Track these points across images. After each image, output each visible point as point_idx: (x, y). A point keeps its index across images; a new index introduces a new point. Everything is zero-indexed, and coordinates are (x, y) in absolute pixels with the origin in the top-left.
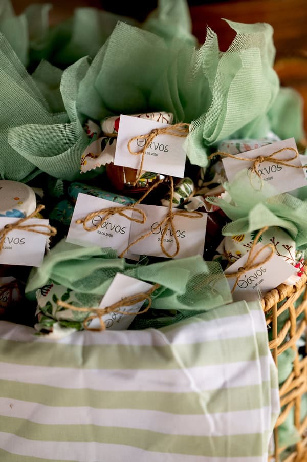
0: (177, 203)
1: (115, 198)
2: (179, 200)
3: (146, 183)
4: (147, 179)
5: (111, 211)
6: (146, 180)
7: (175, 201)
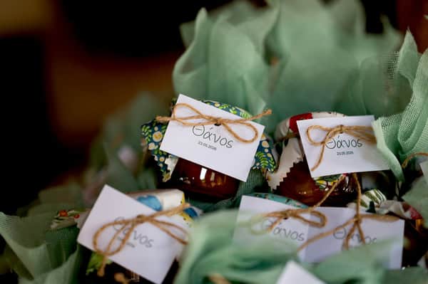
0: (366, 206)
1: (288, 201)
2: (368, 204)
3: (324, 187)
4: (327, 181)
5: (285, 215)
6: (325, 183)
7: (363, 204)
